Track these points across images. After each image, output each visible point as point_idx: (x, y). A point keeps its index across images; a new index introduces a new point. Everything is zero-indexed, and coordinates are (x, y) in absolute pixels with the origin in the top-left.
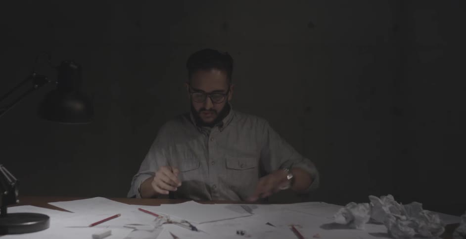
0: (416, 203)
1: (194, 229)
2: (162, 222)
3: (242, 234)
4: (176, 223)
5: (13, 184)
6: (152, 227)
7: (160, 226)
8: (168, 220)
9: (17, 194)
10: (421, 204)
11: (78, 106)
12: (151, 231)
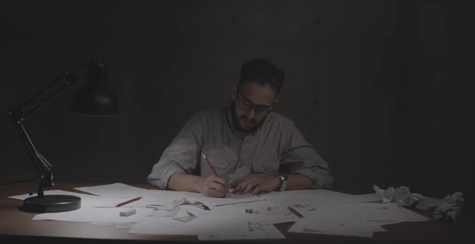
0: (403, 187)
1: (206, 208)
2: (179, 204)
3: (251, 212)
4: (191, 204)
5: (49, 169)
6: (171, 208)
7: (179, 206)
8: (185, 202)
9: (52, 178)
10: (408, 188)
11: (106, 101)
12: (170, 211)
